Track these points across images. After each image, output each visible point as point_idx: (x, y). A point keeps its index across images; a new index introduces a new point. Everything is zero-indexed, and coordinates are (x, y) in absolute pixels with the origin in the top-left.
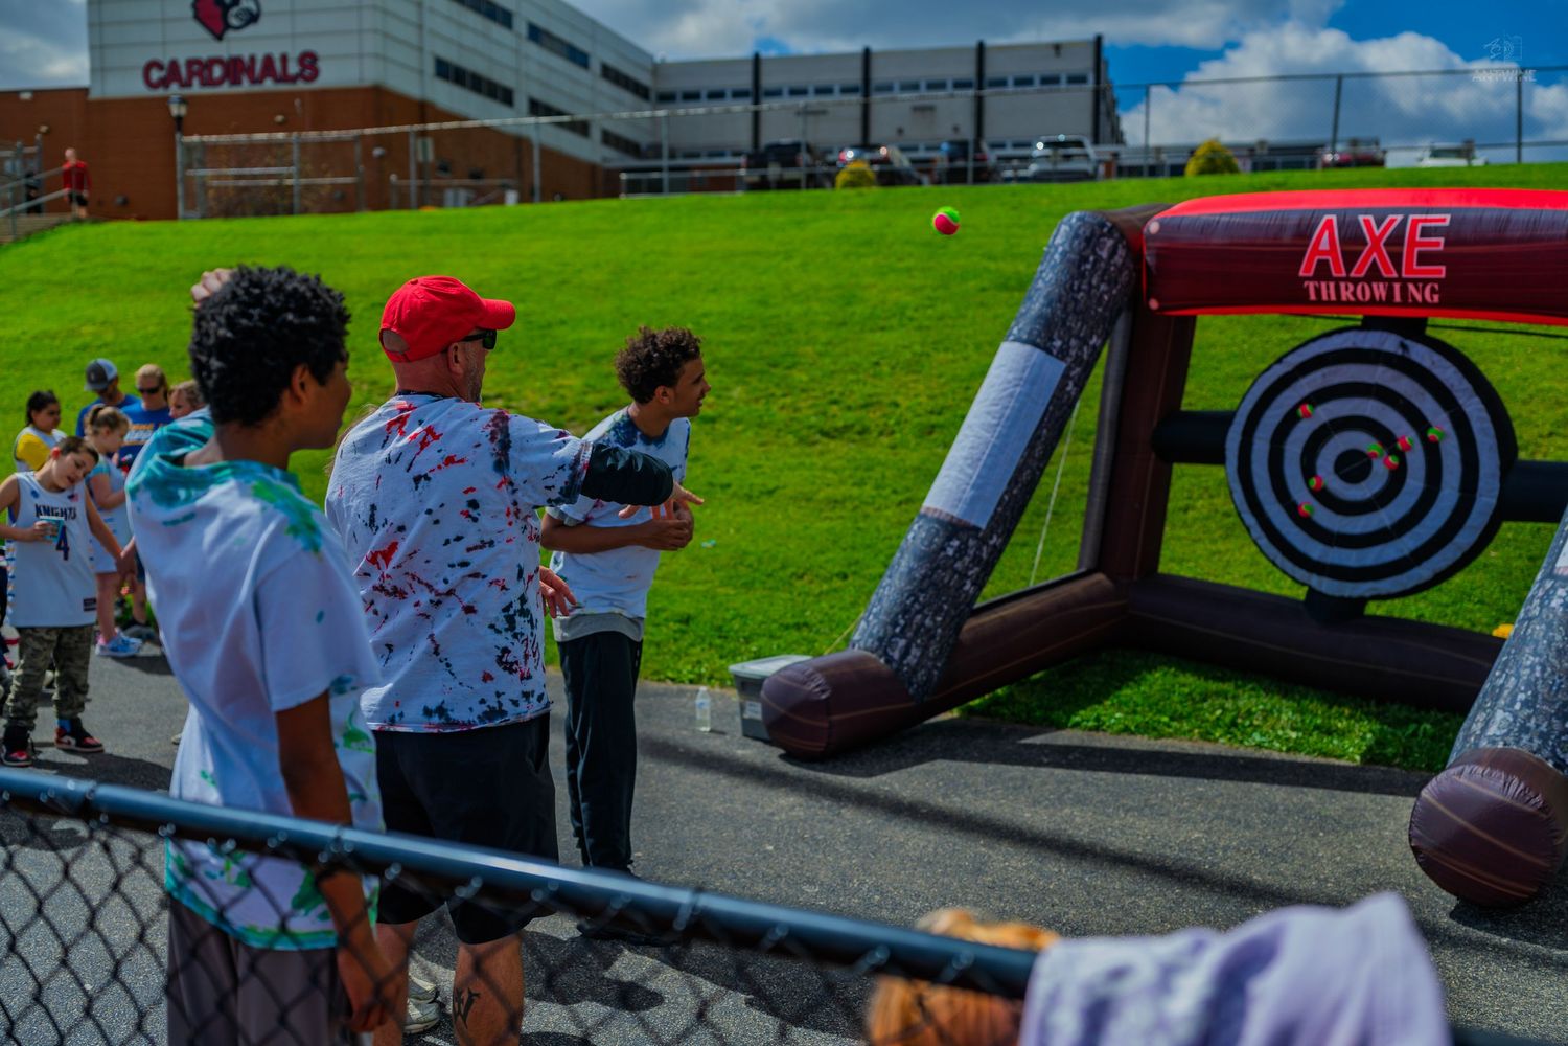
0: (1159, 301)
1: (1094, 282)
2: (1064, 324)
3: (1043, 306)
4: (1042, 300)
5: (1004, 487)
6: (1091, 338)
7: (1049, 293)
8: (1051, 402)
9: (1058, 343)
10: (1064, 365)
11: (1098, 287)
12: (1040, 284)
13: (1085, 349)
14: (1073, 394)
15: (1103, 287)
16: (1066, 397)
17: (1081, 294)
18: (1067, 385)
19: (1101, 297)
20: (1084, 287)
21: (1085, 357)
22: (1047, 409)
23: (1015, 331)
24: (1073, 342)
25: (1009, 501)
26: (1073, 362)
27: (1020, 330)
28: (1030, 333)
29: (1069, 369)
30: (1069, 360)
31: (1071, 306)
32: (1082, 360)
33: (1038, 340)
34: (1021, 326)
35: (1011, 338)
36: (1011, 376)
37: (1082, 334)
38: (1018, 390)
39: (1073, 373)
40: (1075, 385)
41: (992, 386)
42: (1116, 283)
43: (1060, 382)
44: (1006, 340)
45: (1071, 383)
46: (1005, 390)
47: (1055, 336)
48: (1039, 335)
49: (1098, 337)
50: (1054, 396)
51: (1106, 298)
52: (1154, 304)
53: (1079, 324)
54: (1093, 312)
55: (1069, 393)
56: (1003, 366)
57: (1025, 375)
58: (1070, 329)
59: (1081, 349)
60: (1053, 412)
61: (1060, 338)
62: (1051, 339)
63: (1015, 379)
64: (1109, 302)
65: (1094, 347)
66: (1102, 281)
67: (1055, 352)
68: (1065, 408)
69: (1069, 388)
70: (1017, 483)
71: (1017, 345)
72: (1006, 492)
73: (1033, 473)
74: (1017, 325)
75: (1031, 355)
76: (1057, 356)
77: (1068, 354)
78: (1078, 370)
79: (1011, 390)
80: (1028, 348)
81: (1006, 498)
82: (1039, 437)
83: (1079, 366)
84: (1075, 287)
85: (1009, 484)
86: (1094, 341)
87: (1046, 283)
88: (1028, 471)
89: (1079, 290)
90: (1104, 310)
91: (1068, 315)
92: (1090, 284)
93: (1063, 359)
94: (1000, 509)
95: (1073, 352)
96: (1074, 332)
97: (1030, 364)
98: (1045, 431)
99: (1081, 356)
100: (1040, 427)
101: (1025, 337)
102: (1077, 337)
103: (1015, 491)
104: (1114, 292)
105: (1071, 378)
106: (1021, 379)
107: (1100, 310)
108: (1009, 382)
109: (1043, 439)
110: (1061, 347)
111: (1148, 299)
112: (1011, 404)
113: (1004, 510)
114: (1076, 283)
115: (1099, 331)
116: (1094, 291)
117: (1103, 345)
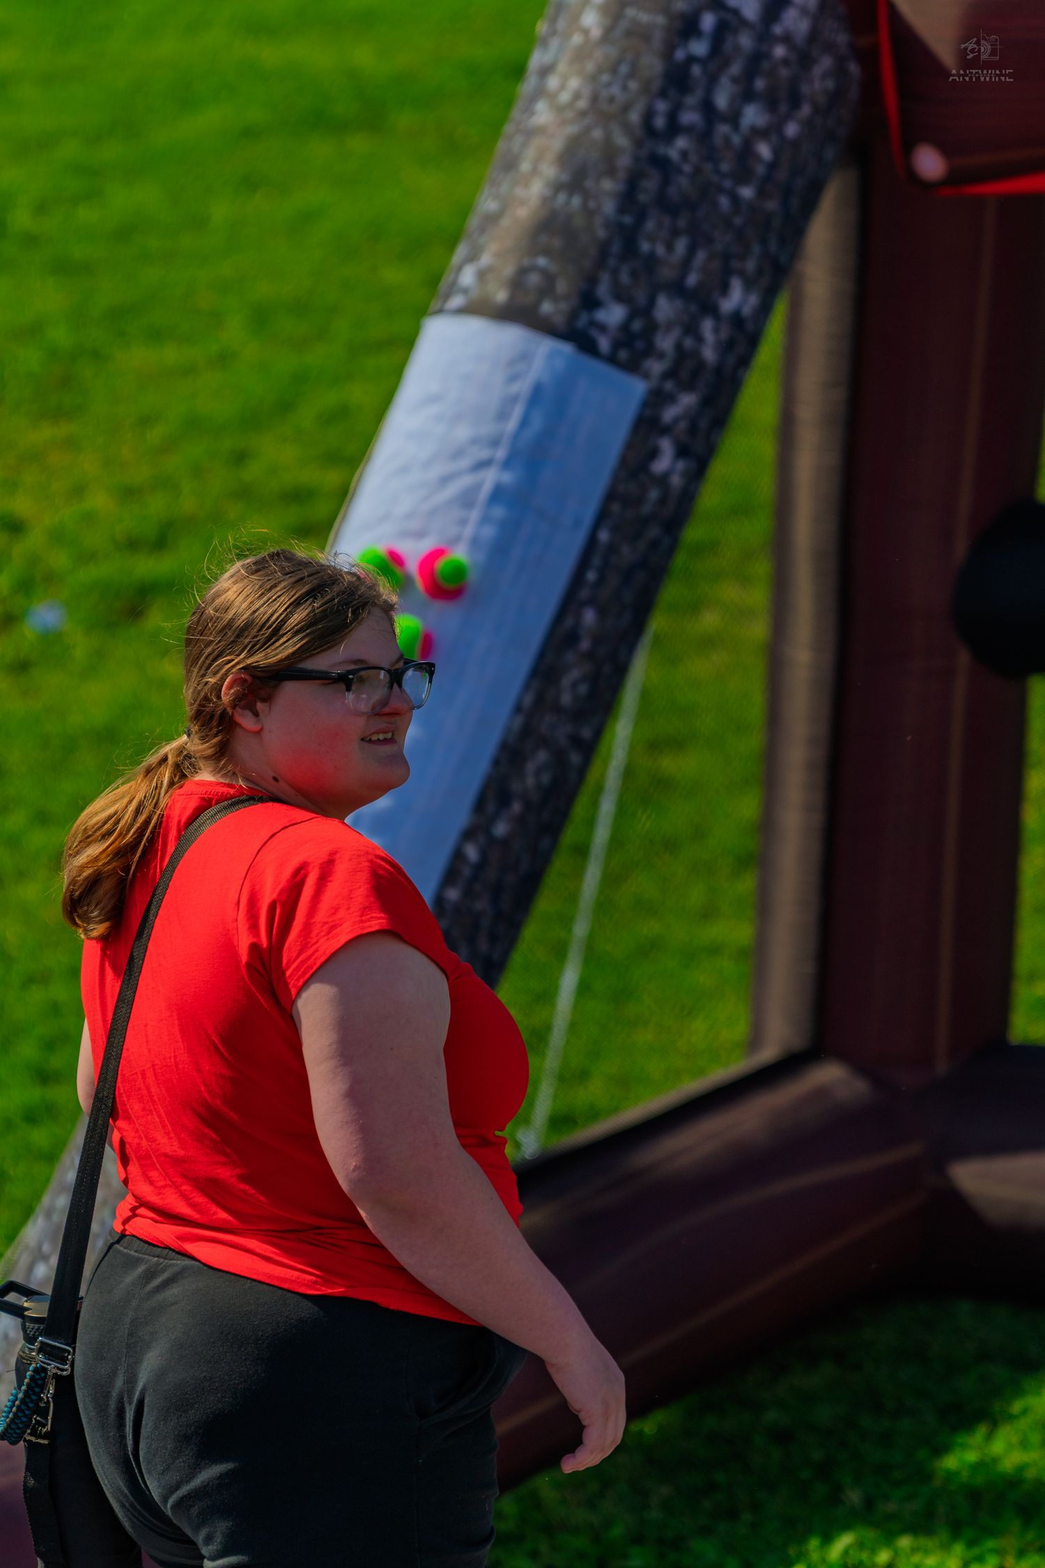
0: (946, 149)
1: (722, 100)
2: (630, 248)
3: (558, 187)
4: (549, 171)
5: (462, 817)
6: (725, 289)
7: (574, 144)
8: (602, 517)
9: (613, 314)
10: (638, 388)
11: (733, 118)
12: (543, 114)
13: (707, 326)
14: (676, 481)
15: (753, 115)
16: (654, 494)
17: (682, 143)
18: (654, 454)
19: (746, 152)
20: (690, 117)
21: (709, 354)
22: (591, 543)
23: (468, 277)
24: (665, 308)
25: (480, 866)
26: (669, 374)
27: (482, 275)
28: (517, 284)
29: (657, 399)
30: (656, 367)
31: (650, 185)
32: (701, 365)
33: (547, 307)
34: (486, 259)
35: (457, 301)
36: (463, 433)
37: (692, 280)
38: (490, 478)
39: (670, 414)
40: (682, 451)
41: (404, 470)
42: (795, 100)
43: (629, 446)
44: (440, 311)
45: (666, 446)
46: (445, 480)
47: (603, 290)
48: (547, 290)
49: (749, 285)
50: (611, 496)
51: (764, 150)
52: (930, 163)
53: (681, 246)
54: (724, 202)
55: (663, 479)
56: (435, 399)
57: (512, 425)
58: (651, 262)
59: (691, 329)
60: (612, 549)
61: (620, 296)
62: (589, 301)
63: (474, 441)
64: (773, 166)
65: (737, 319)
66: (747, 95)
67: (604, 344)
68: (654, 532)
69: (661, 465)
70: (504, 799)
71: (475, 326)
72: (468, 834)
73: (559, 760)
74: (472, 258)
75: (524, 357)
76: (612, 360)
77: (650, 351)
78: (688, 400)
79: (467, 480)
80: (511, 336)
81: (472, 852)
82: (571, 639)
83: (689, 386)
84: (660, 122)
85: (480, 805)
86: (736, 298)
87: (560, 109)
88: (542, 756)
89: (674, 128)
90: (762, 193)
91: (641, 217)
92: (708, 107)
93: (633, 367)
94: (453, 894)
95: (666, 343)
96: (667, 273)
97: (523, 387)
98: (589, 617)
99: (696, 354)
100: (569, 603)
101: (501, 296)
102: (677, 289)
103: (501, 829)
104: (792, 129)
105: (665, 430)
106: (495, 443)
107: (747, 192)
108: (458, 454)
109: (585, 645)
110: (625, 327)
111: (908, 149)
112: (469, 531)
113: (468, 893)
114: (662, 106)
115: (751, 265)
116: (723, 129)
117: (765, 310)
